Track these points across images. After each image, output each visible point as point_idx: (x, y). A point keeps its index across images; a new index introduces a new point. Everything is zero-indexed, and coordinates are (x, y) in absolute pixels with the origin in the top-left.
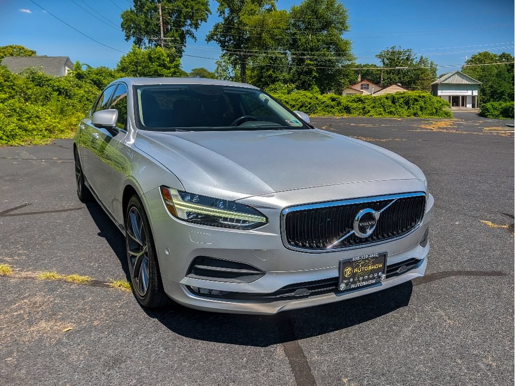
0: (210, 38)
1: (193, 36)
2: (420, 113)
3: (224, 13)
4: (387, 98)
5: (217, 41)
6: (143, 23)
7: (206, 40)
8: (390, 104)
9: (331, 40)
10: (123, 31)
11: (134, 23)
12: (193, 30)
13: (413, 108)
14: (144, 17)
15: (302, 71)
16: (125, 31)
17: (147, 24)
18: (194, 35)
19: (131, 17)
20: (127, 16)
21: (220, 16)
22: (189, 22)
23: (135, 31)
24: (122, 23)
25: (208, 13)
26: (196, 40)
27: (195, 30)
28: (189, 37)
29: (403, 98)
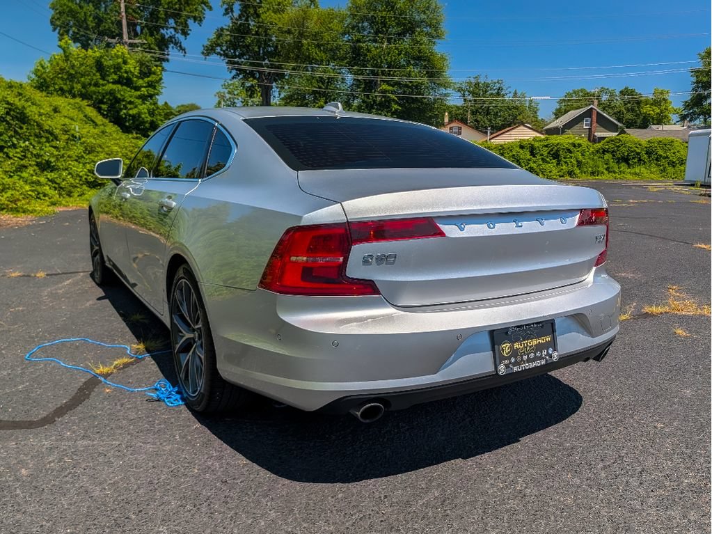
0: (209, 50)
1: (180, 46)
2: (577, 171)
3: (232, 11)
4: (522, 147)
5: (221, 55)
6: (91, 19)
7: (203, 53)
8: (529, 157)
9: (420, 52)
10: (54, 30)
11: (74, 17)
12: (180, 36)
13: (566, 162)
14: (93, 9)
15: (374, 101)
16: (57, 31)
17: (99, 21)
18: (182, 44)
19: (68, 7)
20: (61, 6)
21: (225, 15)
22: (172, 21)
23: (76, 31)
24: (53, 18)
25: (205, 8)
26: (185, 53)
27: (183, 37)
28: (173, 47)
29: (546, 146)
